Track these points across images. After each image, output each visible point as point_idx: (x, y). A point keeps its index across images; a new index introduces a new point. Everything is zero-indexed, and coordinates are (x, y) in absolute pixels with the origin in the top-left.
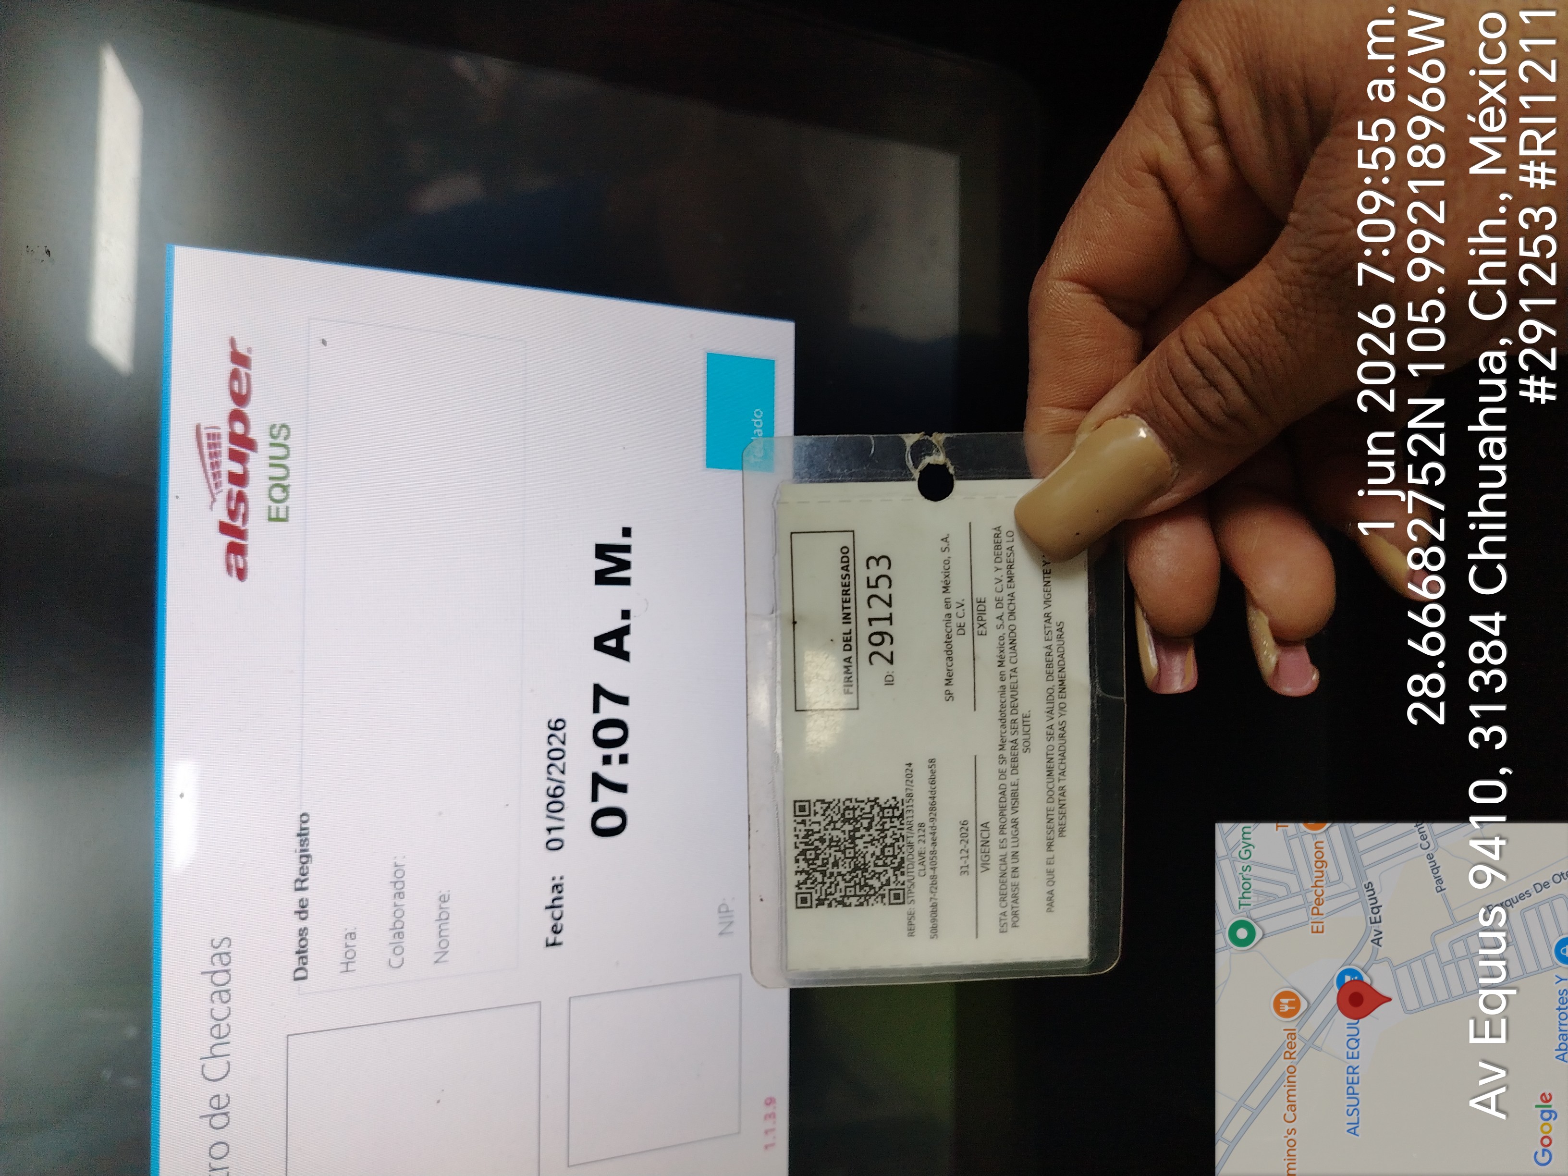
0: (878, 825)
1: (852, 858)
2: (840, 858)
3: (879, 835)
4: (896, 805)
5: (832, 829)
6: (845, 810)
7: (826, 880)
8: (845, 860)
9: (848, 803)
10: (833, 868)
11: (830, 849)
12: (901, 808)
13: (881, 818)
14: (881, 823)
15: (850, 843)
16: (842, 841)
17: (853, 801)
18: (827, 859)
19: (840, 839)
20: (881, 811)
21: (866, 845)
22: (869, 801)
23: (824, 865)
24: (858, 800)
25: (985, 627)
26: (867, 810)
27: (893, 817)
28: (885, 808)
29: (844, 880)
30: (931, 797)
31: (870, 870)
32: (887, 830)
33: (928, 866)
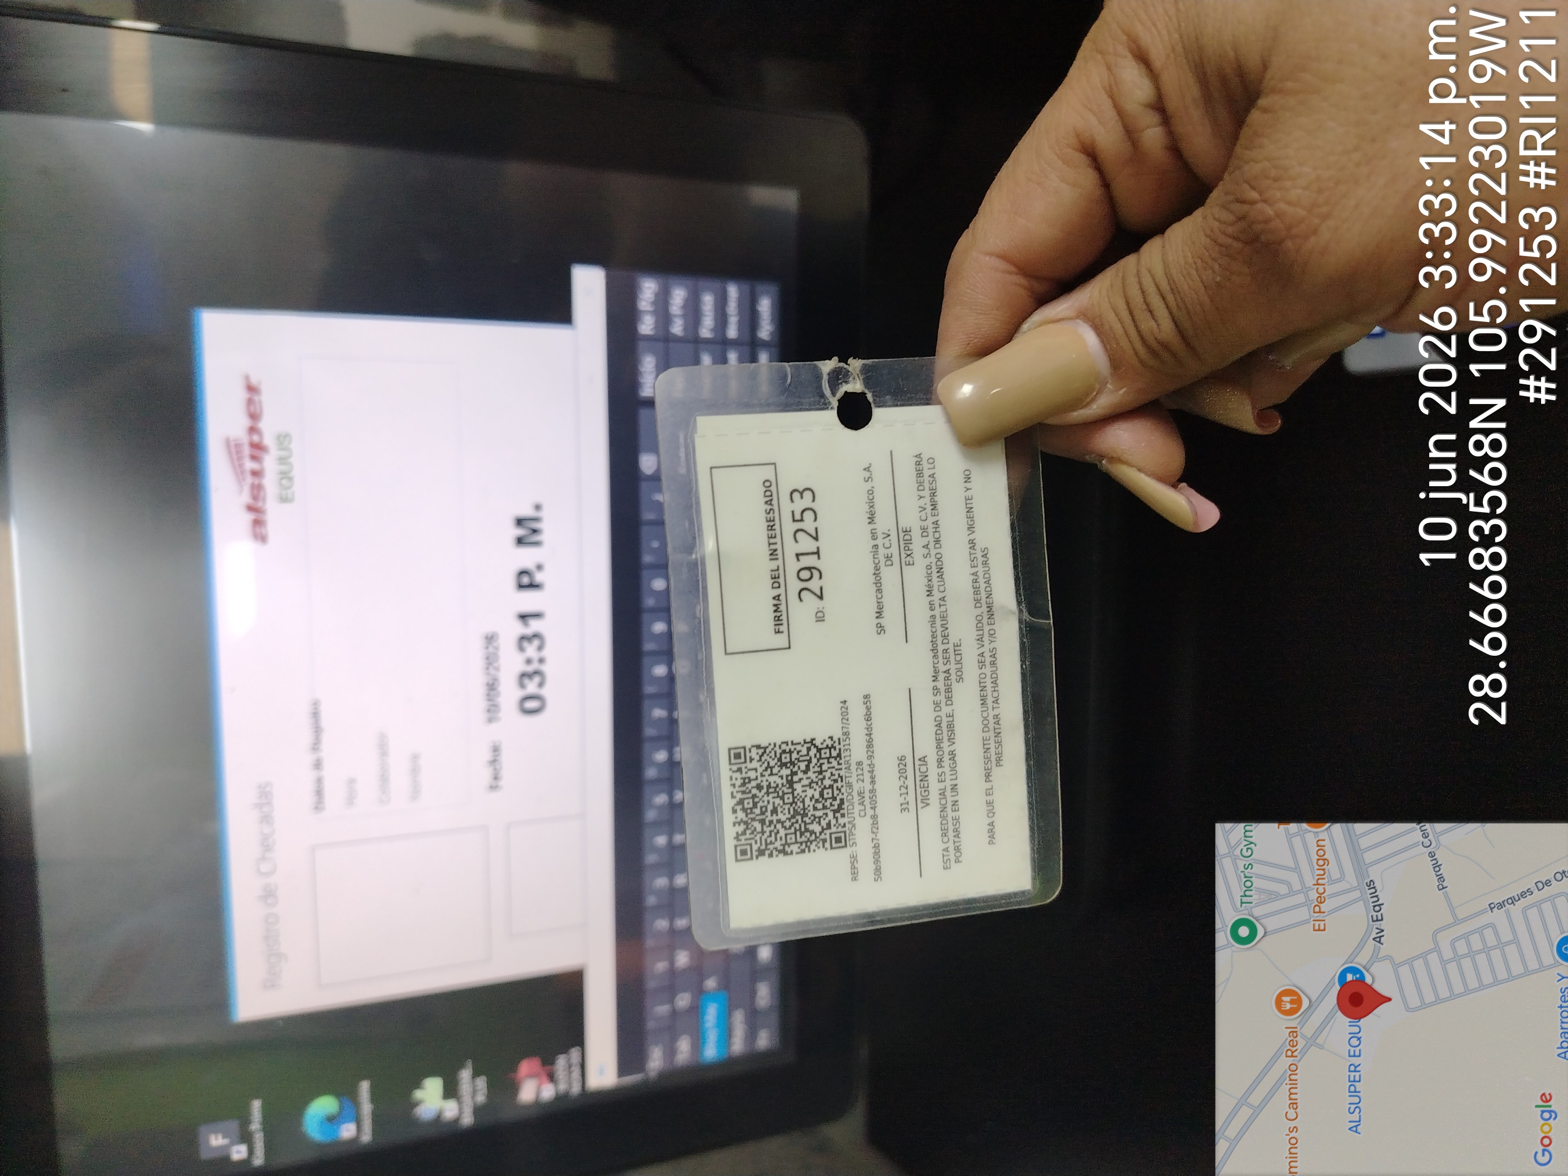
0: (816, 767)
1: (791, 804)
2: (779, 805)
3: (817, 777)
4: (832, 745)
5: (769, 775)
6: (781, 755)
7: (766, 829)
8: (784, 806)
9: (784, 747)
10: (772, 815)
11: (768, 796)
12: (838, 747)
13: (819, 759)
14: (819, 764)
15: (789, 788)
16: (780, 786)
17: (790, 743)
18: (766, 807)
19: (778, 785)
20: (817, 752)
21: (804, 789)
22: (805, 742)
23: (762, 813)
24: (794, 742)
25: (911, 557)
26: (804, 752)
27: (831, 757)
28: (821, 749)
29: (783, 827)
30: (867, 735)
31: (809, 815)
32: (826, 771)
33: (868, 806)
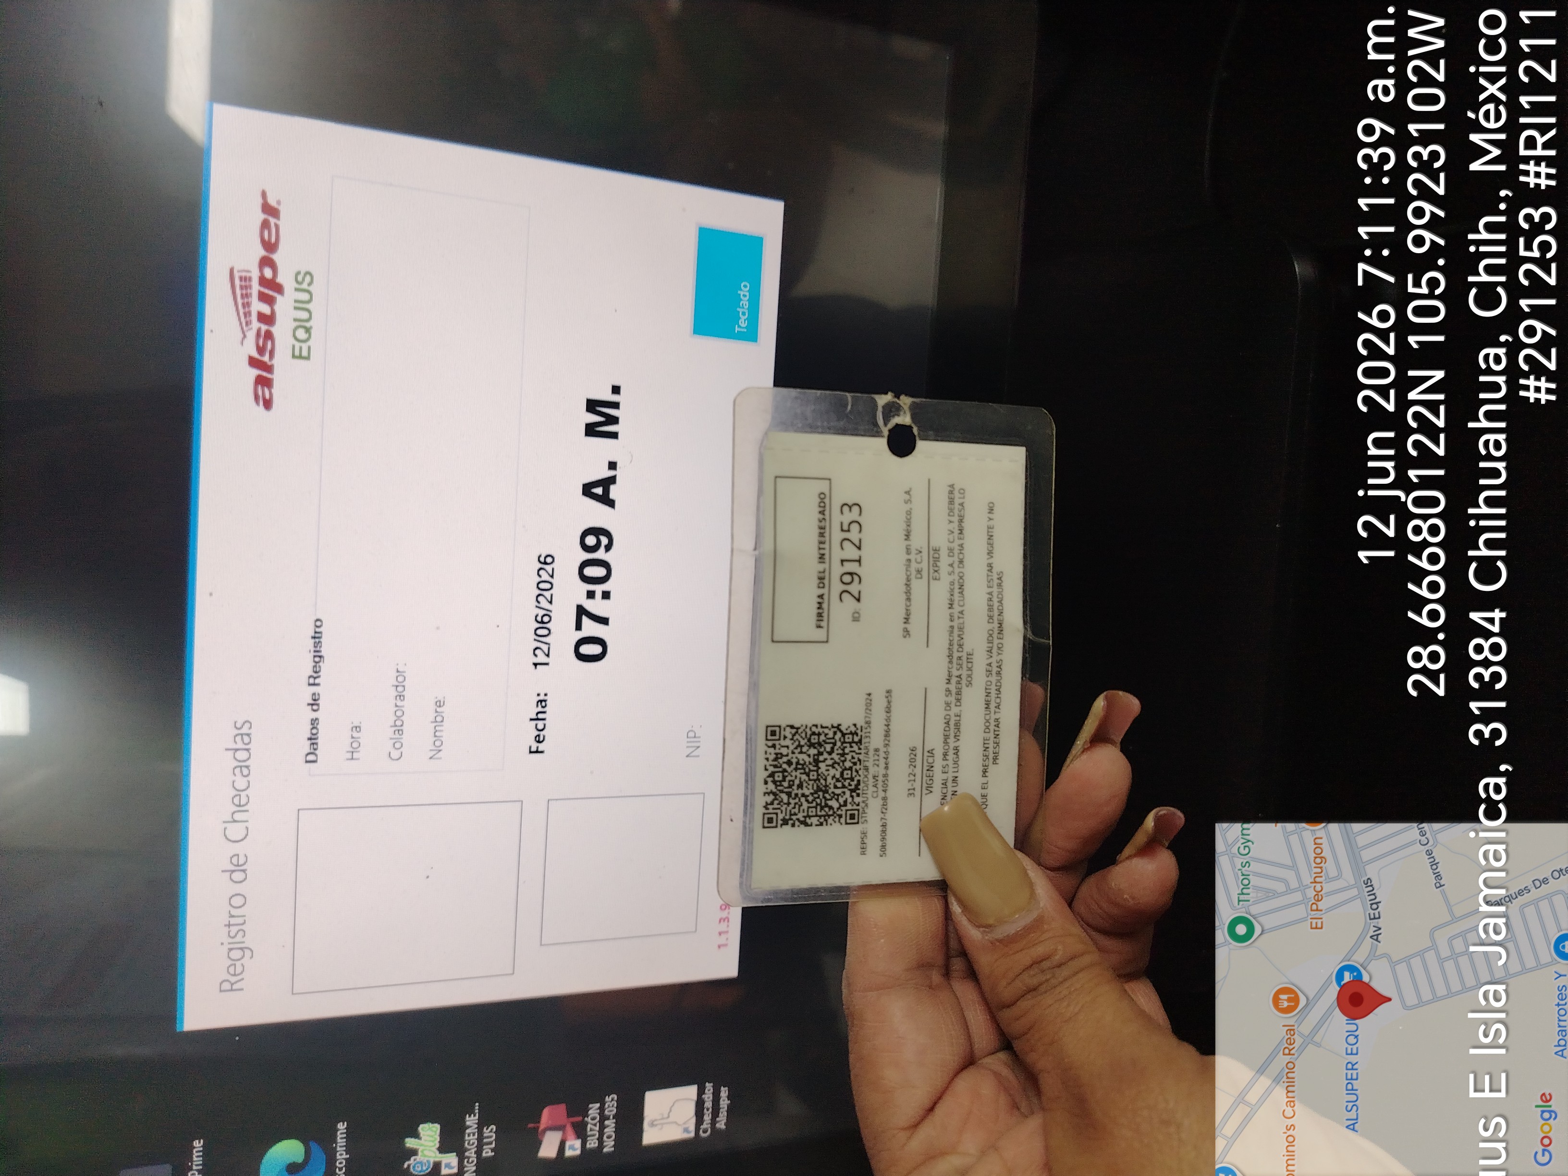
0: (840, 750)
1: (815, 781)
2: (805, 780)
3: (838, 759)
4: (855, 732)
5: (799, 753)
6: (811, 735)
7: (791, 801)
8: (810, 782)
9: (814, 729)
10: (798, 789)
11: (796, 772)
12: (859, 734)
13: (843, 743)
14: (842, 747)
15: (814, 766)
16: (807, 763)
17: (819, 727)
18: (794, 782)
19: (805, 763)
20: (842, 736)
21: (828, 768)
22: (833, 727)
23: (790, 787)
24: (824, 725)
25: (938, 574)
26: (831, 735)
27: (853, 742)
28: (846, 734)
29: (807, 801)
30: (886, 725)
31: (830, 792)
32: (847, 754)
33: (880, 788)
